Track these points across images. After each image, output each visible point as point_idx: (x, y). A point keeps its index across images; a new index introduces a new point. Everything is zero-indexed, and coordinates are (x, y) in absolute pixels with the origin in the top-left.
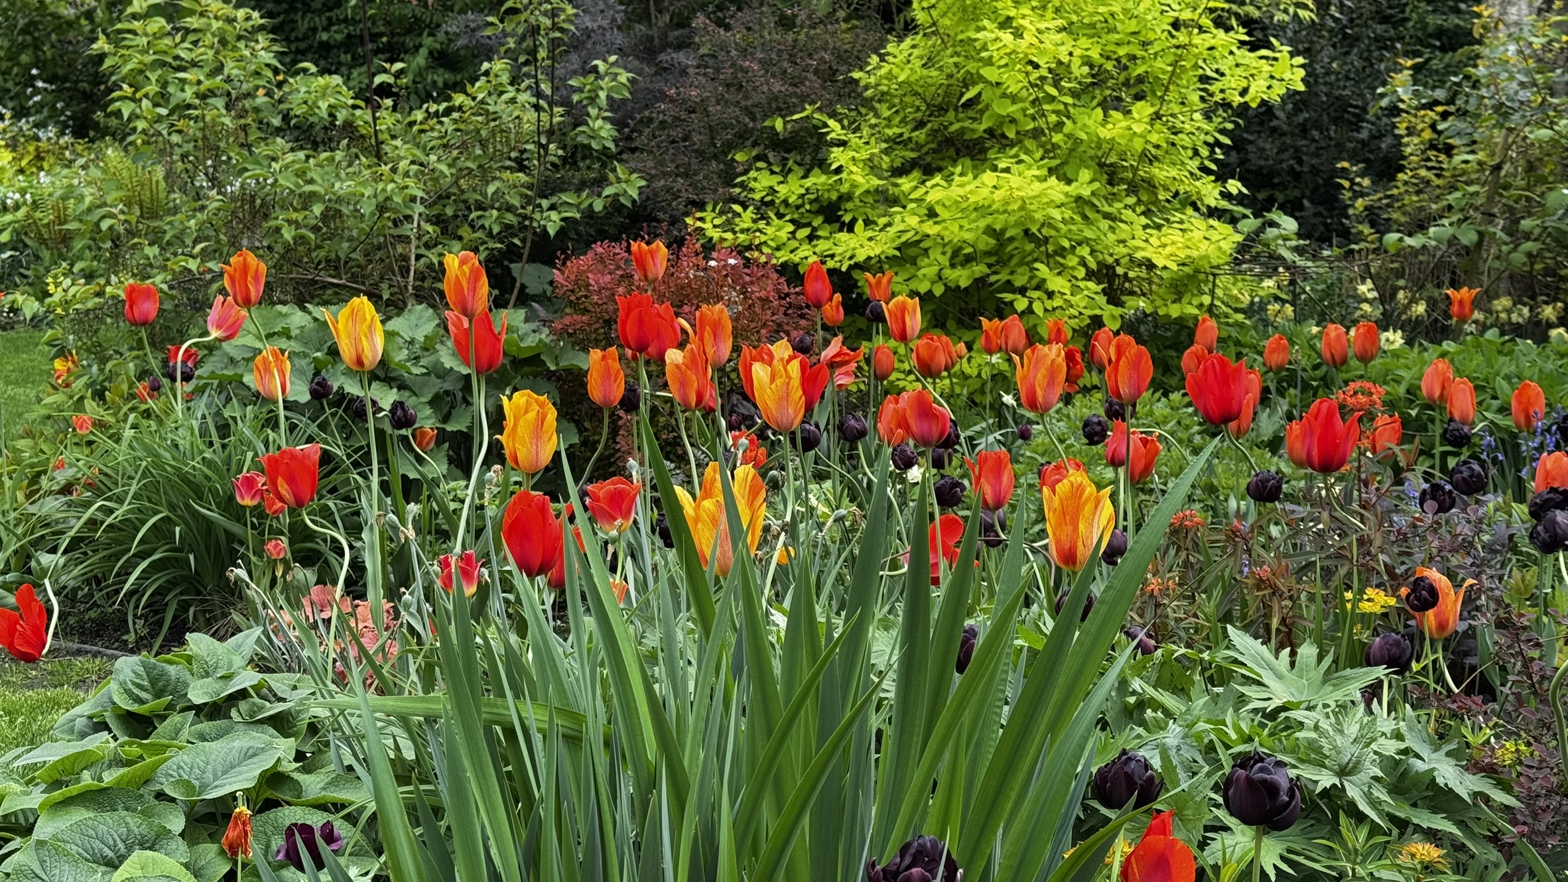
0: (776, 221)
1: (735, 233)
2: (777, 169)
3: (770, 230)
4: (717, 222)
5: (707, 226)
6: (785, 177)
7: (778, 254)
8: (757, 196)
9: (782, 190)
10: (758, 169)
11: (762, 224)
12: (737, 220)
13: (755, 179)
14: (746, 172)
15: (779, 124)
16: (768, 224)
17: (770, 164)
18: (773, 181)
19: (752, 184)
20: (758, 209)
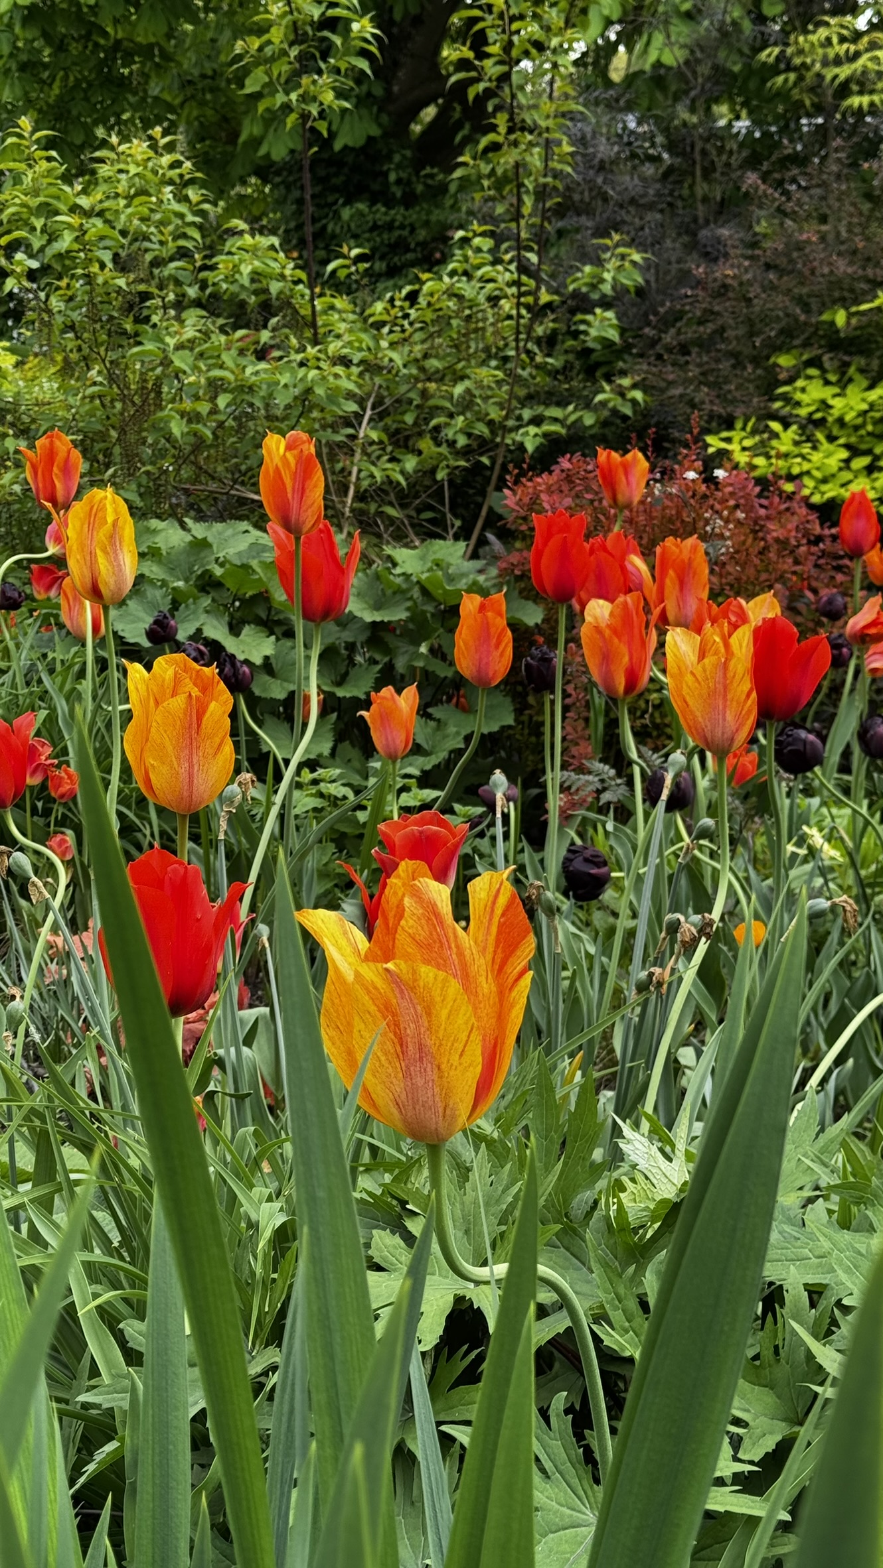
0: (825, 445)
1: (768, 457)
2: (833, 378)
3: (816, 457)
4: (748, 443)
5: (734, 447)
6: (844, 388)
7: (824, 488)
8: (803, 412)
9: (838, 404)
10: (809, 378)
11: (806, 449)
12: (774, 443)
13: (803, 390)
14: (790, 381)
15: (840, 318)
16: (814, 448)
17: (824, 371)
18: (827, 393)
19: (798, 396)
20: (802, 427)
